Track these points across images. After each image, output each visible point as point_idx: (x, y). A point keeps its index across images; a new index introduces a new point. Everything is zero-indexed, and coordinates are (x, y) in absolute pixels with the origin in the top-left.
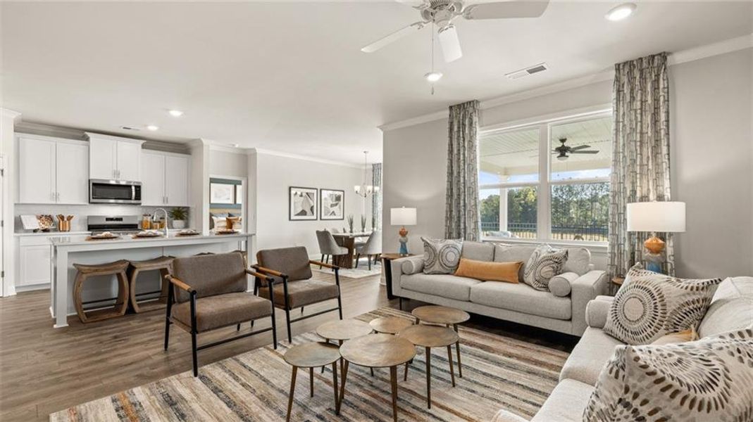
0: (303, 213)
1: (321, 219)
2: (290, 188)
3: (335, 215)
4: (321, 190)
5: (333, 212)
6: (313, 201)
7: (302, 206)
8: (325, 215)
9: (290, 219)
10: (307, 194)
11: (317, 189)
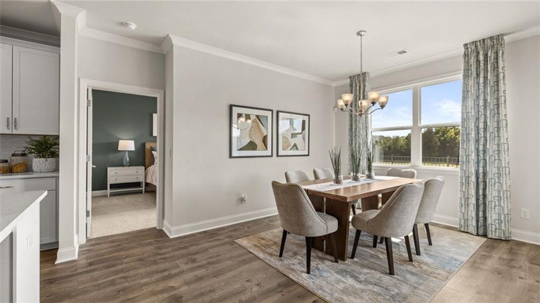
0: (252, 146)
1: (278, 156)
2: (231, 106)
3: (297, 149)
4: (278, 112)
5: (295, 145)
6: (267, 129)
7: (250, 136)
8: (284, 149)
9: (231, 157)
10: (257, 116)
11: (272, 111)
